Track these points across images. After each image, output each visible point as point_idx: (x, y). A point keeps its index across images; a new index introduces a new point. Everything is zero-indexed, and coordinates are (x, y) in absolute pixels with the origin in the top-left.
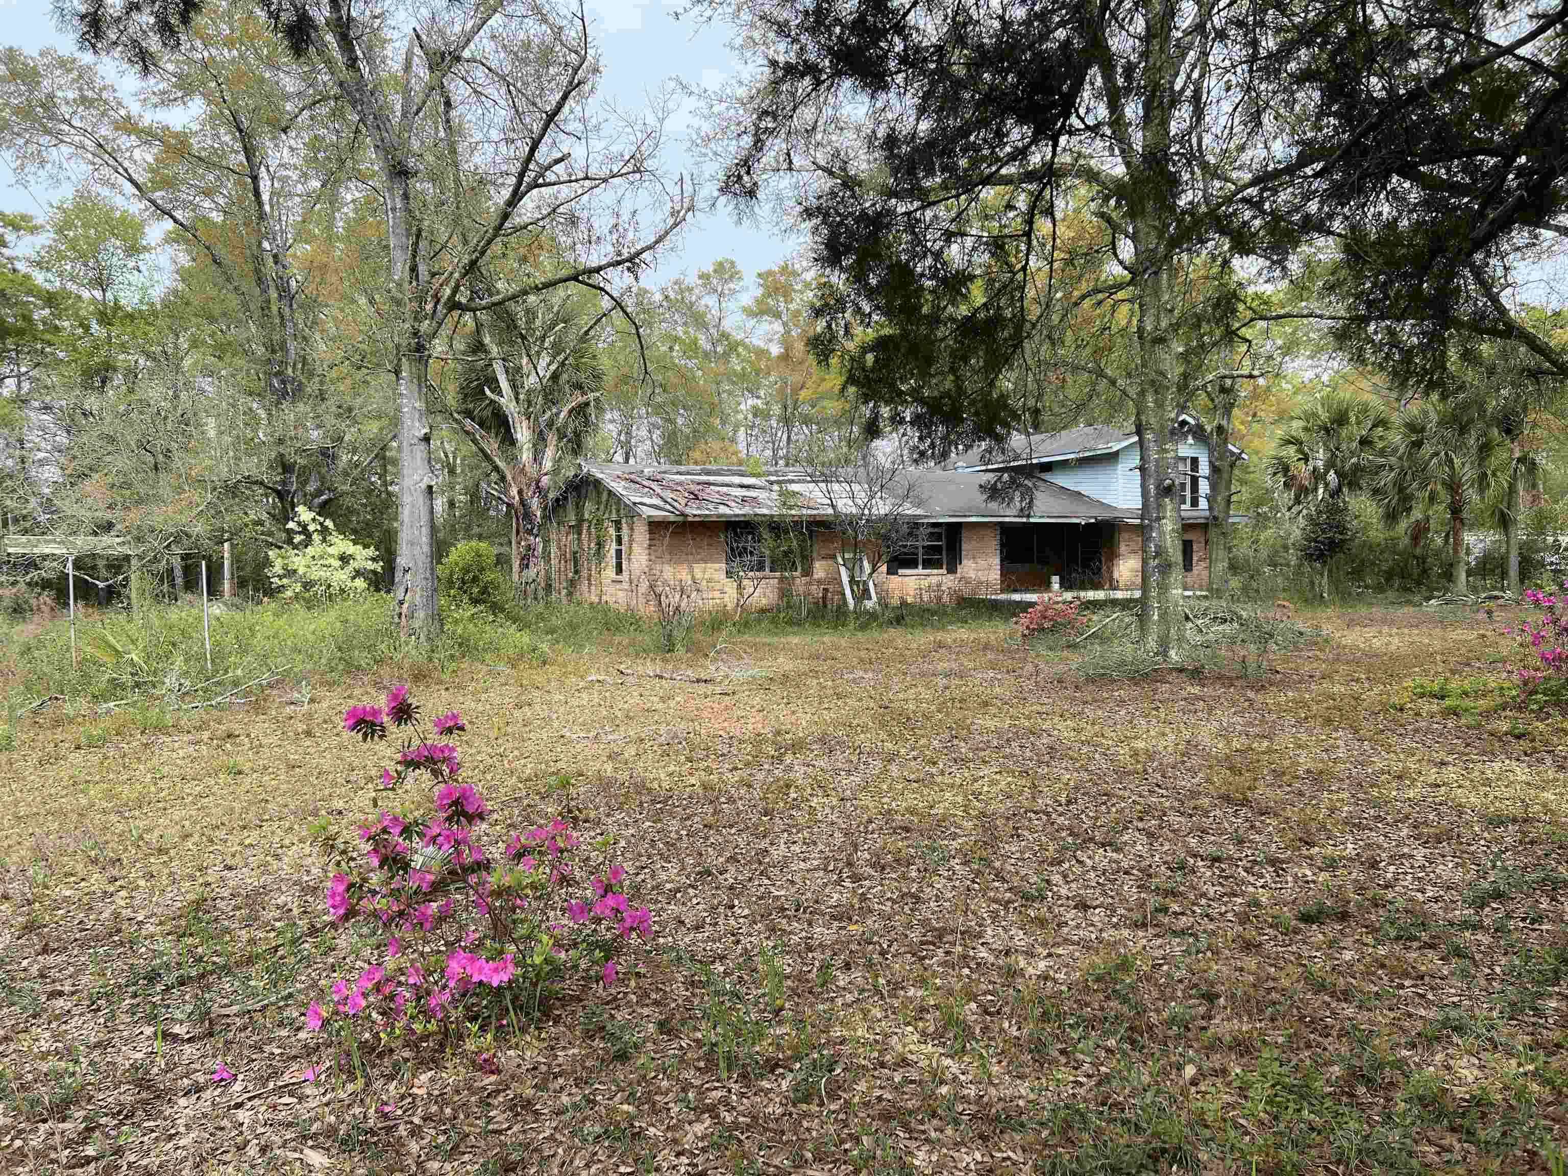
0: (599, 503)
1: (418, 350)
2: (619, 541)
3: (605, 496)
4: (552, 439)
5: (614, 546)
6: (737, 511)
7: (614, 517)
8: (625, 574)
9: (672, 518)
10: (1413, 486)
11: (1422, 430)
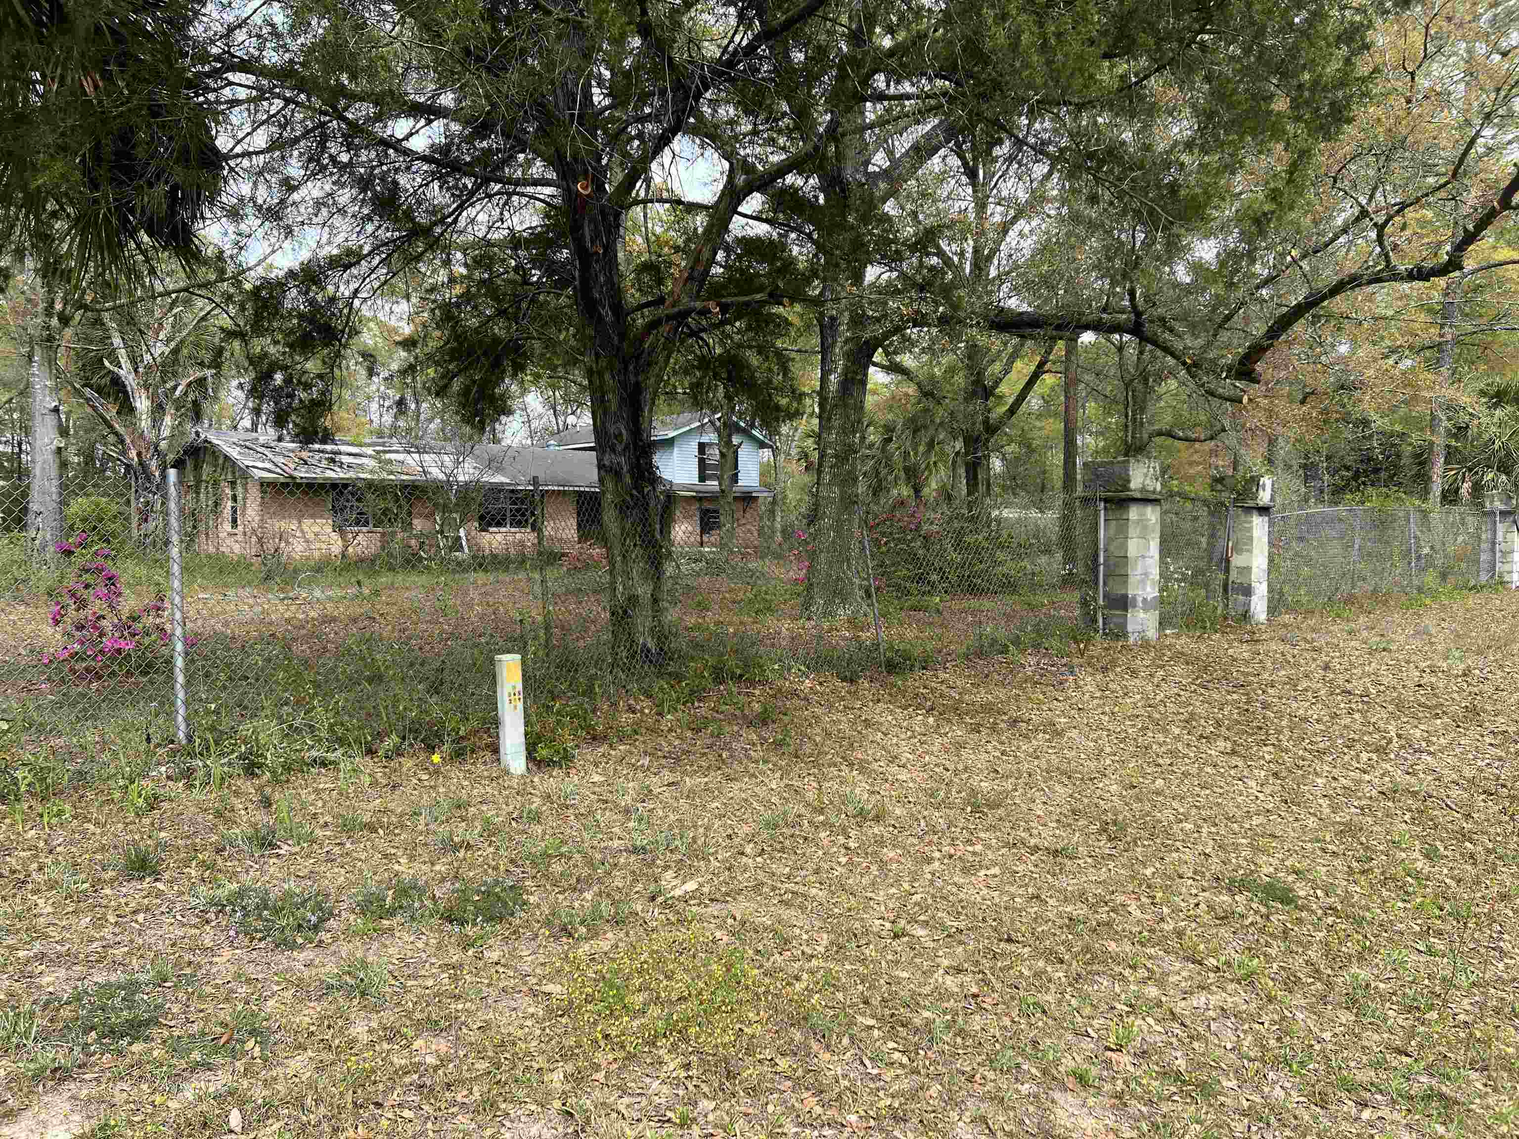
0: (216, 466)
1: (48, 340)
2: (234, 499)
3: (221, 461)
4: (170, 409)
5: (230, 504)
6: (342, 475)
7: (230, 477)
8: (240, 528)
9: (282, 480)
10: (883, 472)
11: (893, 431)
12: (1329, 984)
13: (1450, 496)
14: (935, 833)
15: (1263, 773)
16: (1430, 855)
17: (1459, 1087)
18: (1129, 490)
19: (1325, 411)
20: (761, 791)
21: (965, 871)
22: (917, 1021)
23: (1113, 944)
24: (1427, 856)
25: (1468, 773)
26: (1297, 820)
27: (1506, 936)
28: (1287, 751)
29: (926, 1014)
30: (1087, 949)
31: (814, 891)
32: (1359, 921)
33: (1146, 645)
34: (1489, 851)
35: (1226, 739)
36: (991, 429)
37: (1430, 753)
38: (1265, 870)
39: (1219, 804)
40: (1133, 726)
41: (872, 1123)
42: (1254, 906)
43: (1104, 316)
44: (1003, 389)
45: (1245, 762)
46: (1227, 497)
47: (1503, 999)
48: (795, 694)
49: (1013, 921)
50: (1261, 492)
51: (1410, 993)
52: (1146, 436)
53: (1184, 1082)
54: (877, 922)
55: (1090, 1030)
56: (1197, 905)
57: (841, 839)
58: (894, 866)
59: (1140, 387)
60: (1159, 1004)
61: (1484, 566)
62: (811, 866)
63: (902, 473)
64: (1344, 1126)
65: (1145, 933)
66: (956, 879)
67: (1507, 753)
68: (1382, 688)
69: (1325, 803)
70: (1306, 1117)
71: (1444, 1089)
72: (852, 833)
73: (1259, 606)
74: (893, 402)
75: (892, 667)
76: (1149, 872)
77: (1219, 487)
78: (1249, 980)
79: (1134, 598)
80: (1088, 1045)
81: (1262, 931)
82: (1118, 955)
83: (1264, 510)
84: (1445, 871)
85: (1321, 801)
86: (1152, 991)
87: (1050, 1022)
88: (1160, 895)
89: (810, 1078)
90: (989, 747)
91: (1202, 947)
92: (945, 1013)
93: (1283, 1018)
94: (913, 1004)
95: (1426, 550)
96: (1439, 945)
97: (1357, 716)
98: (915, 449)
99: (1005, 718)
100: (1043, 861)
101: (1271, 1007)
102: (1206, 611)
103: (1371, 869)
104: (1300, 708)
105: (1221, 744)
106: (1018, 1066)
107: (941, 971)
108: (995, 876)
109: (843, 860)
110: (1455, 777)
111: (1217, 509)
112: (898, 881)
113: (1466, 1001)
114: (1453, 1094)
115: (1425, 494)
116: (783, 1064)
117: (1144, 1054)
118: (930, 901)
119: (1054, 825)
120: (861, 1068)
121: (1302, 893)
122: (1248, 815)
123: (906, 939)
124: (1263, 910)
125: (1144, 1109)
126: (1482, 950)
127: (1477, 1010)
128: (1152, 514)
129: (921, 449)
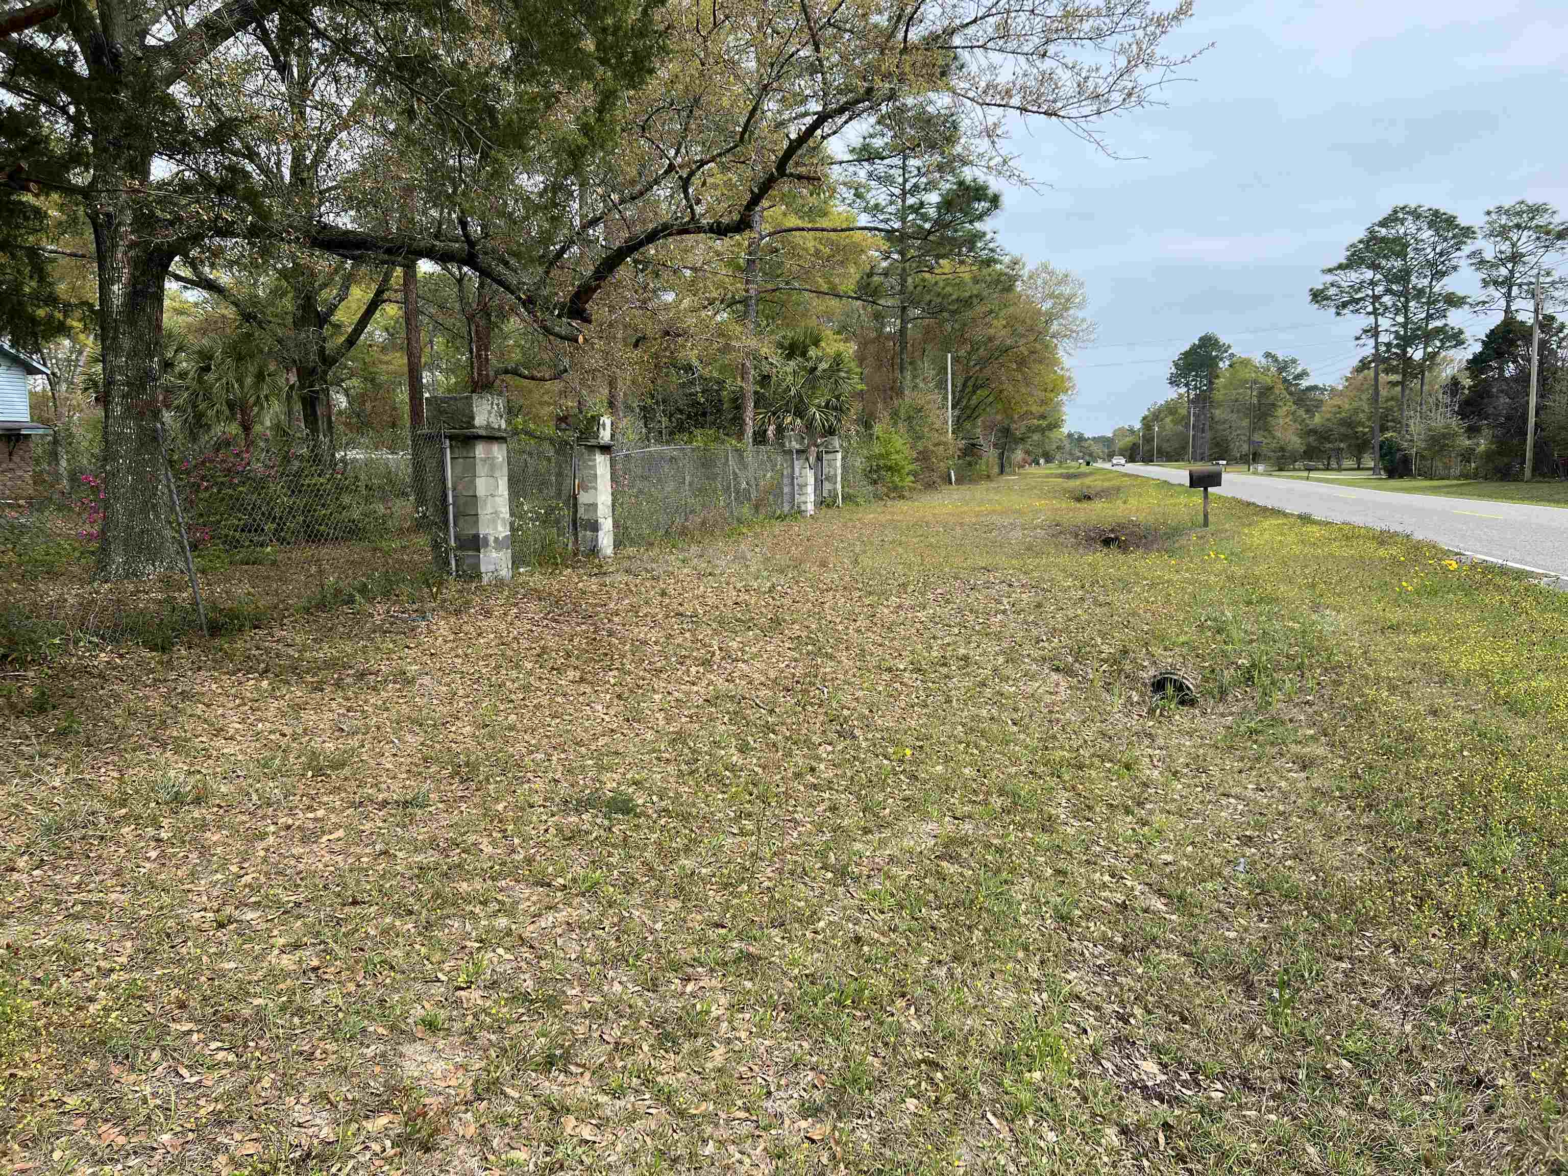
10: (202, 406)
11: (211, 358)
12: (662, 880)
13: (760, 438)
14: (269, 805)
15: (608, 696)
16: (743, 749)
17: (763, 945)
18: (474, 427)
19: (656, 356)
20: (40, 793)
21: (304, 841)
22: (247, 1012)
23: (465, 885)
24: (741, 751)
25: (772, 674)
26: (637, 735)
27: (799, 809)
28: (629, 673)
29: (257, 1001)
30: (437, 895)
31: (114, 896)
32: (685, 818)
33: (500, 584)
34: (787, 739)
35: (576, 668)
36: (328, 361)
37: (744, 661)
38: (609, 786)
39: (568, 731)
40: (487, 666)
41: (191, 1136)
42: (599, 821)
43: (437, 243)
44: (339, 316)
45: (593, 687)
46: (572, 436)
47: (796, 862)
48: (85, 671)
49: (358, 882)
50: (601, 430)
51: (725, 871)
52: (492, 373)
53: (532, 1002)
54: (197, 915)
55: (440, 975)
56: (546, 831)
57: (151, 831)
58: (219, 850)
59: (482, 323)
60: (509, 932)
61: (786, 498)
62: (110, 868)
63: (225, 408)
64: (672, 1002)
65: (497, 867)
66: (294, 851)
67: (801, 654)
68: (708, 608)
69: (660, 716)
70: (640, 1004)
71: (751, 949)
72: (165, 823)
73: (606, 540)
74: (207, 327)
75: (215, 629)
76: (500, 807)
77: (563, 426)
78: (592, 891)
79: (485, 538)
80: (438, 990)
81: (605, 843)
82: (469, 894)
83: (605, 449)
84: (755, 761)
85: (657, 715)
86: (502, 922)
87: (399, 977)
88: (511, 827)
89: (109, 1108)
90: (334, 705)
91: (551, 869)
92: (279, 995)
93: (622, 918)
94: (243, 993)
95: (744, 485)
96: (748, 825)
97: (688, 635)
98: (240, 381)
99: (351, 672)
100: (392, 815)
101: (611, 912)
102: (558, 547)
103: (697, 769)
104: (641, 632)
105: (571, 674)
106: (364, 1030)
107: (276, 952)
108: (339, 839)
109: (153, 854)
110: (763, 679)
111: (562, 447)
112: (224, 866)
113: (769, 869)
114: (757, 952)
115: (740, 435)
116: (73, 1101)
117: (494, 985)
118: (263, 879)
119: (404, 776)
120: (177, 1080)
121: (640, 802)
122: (595, 738)
123: (232, 927)
124: (606, 822)
125: (493, 1037)
126: (781, 824)
127: (777, 876)
128: (499, 453)
129: (249, 381)
